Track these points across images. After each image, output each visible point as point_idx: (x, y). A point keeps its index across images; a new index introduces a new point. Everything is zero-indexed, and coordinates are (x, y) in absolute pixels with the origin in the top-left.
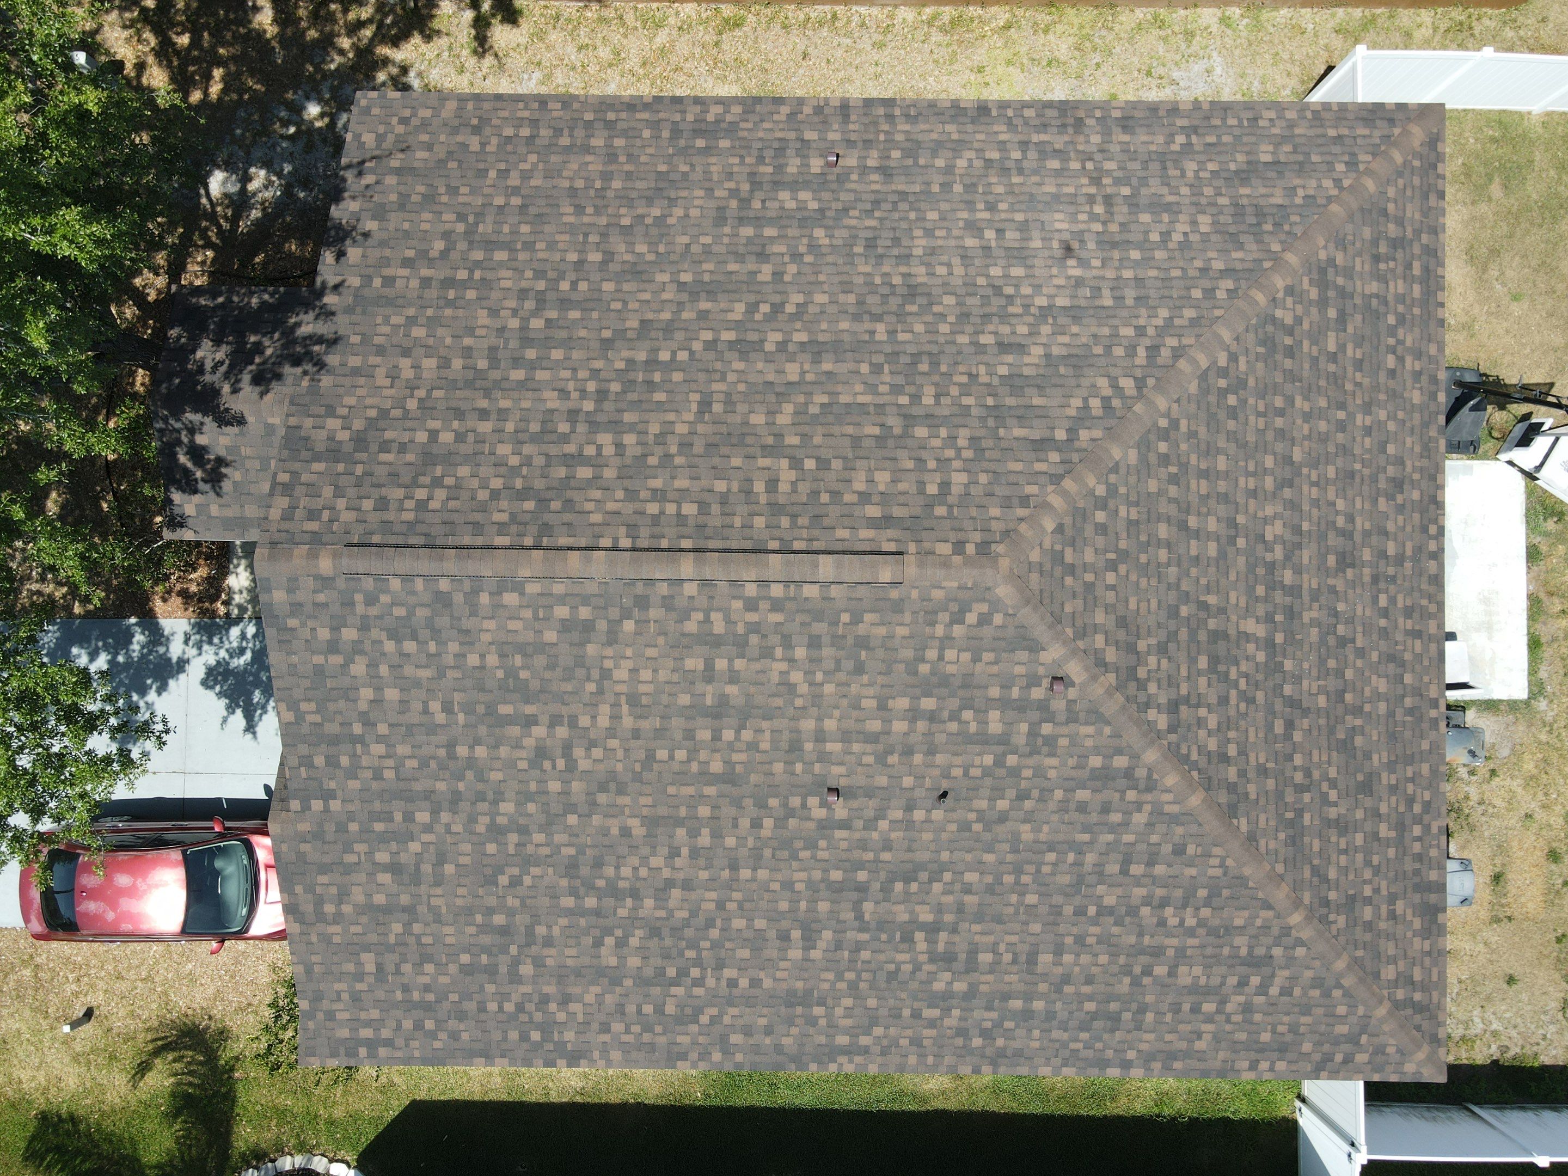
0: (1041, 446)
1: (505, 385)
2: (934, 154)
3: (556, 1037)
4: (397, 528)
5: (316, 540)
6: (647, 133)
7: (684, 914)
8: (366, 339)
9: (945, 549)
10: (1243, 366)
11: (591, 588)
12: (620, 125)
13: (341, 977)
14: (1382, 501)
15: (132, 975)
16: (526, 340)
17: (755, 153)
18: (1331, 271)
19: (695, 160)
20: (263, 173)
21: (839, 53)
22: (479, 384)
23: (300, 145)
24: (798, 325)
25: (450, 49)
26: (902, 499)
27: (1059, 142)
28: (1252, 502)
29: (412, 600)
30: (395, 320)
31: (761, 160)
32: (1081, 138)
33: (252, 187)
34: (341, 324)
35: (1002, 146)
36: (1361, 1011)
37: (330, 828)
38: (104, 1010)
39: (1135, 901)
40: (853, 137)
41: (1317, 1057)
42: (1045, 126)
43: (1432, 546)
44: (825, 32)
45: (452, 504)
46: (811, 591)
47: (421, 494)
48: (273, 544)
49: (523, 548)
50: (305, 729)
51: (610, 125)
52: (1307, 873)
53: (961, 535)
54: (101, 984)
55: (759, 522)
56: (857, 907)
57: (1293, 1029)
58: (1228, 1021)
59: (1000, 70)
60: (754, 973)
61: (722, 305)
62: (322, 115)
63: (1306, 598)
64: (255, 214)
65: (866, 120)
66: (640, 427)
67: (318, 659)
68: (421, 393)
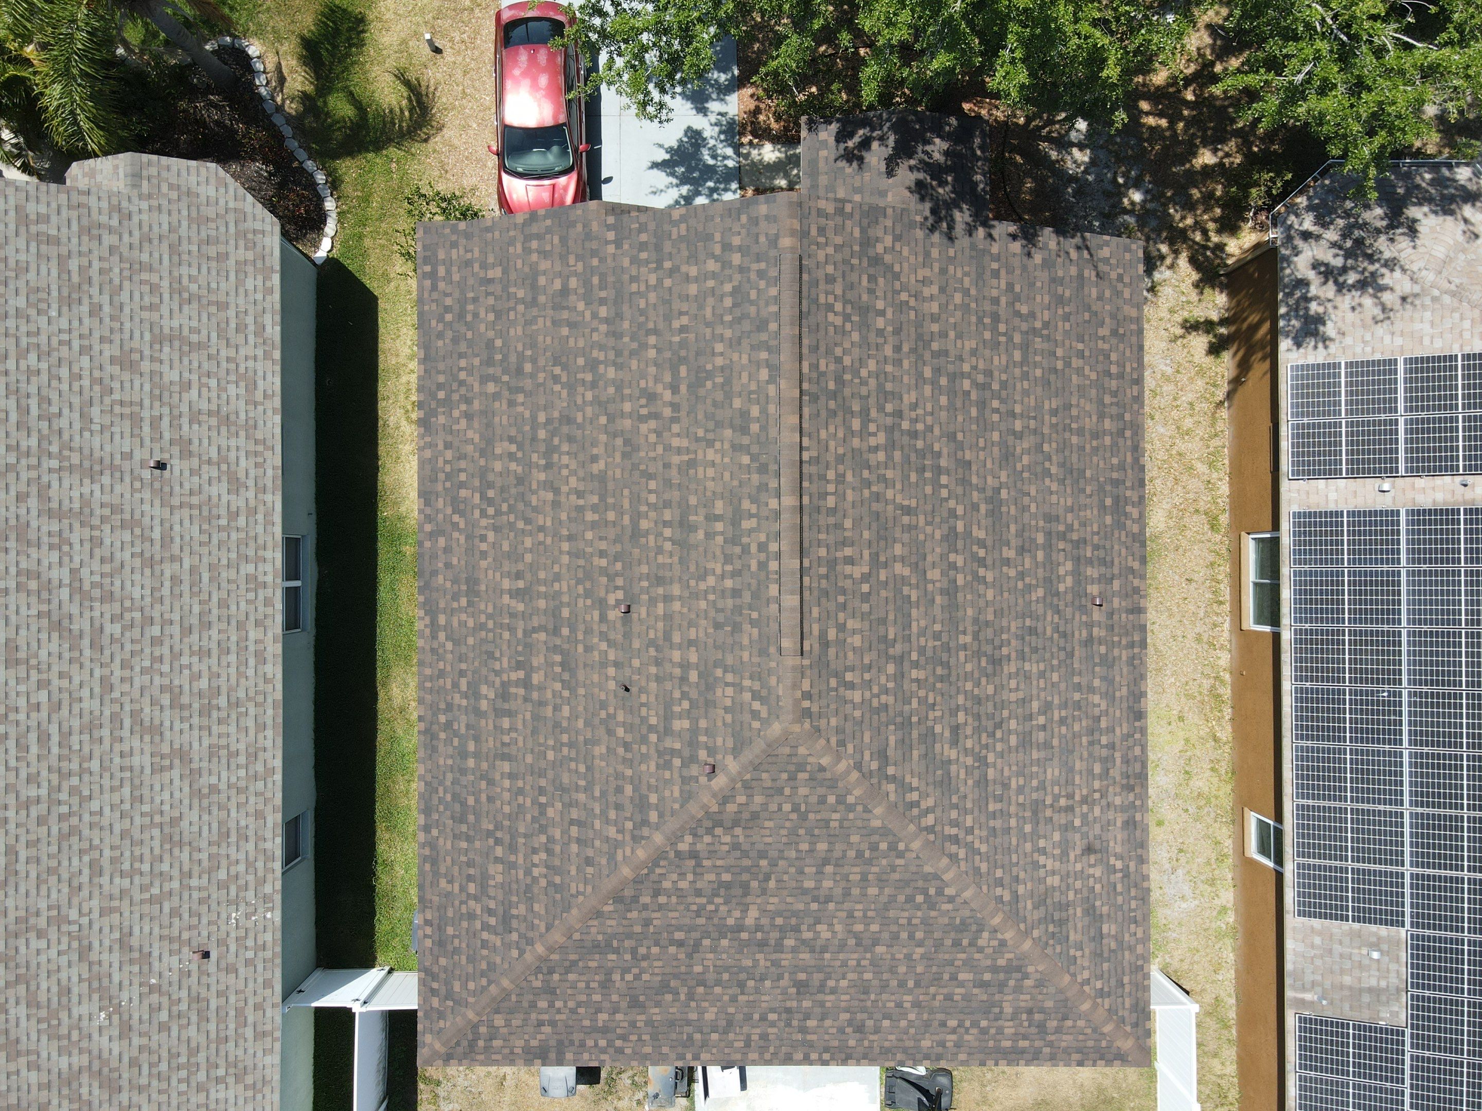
0: (882, 755)
1: (920, 363)
2: (1104, 679)
3: (440, 410)
4: (813, 291)
5: (804, 234)
6: (1115, 461)
7: (534, 503)
8: (952, 260)
9: (806, 686)
10: (946, 907)
11: (773, 433)
12: (1121, 441)
13: (483, 252)
14: (847, 1016)
15: (467, 82)
16: (953, 377)
17: (1102, 543)
18: (1019, 975)
19: (1095, 498)
20: (1086, 159)
21: (1192, 608)
22: (920, 344)
23: (1110, 187)
24: (969, 578)
25: (1189, 302)
26: (841, 655)
27: (1115, 773)
28: (844, 914)
29: (762, 303)
30: (967, 280)
31: (1096, 547)
32: (1118, 790)
33: (1075, 151)
34: (963, 241)
35: (1111, 730)
36: (471, 1000)
37: (594, 245)
38: (440, 62)
39: (551, 831)
40: (1116, 617)
41: (435, 969)
42: (1128, 762)
43: (814, 1056)
44: (1209, 595)
45: (831, 329)
46: (773, 590)
47: (838, 307)
48: (800, 204)
49: (801, 382)
50: (666, 227)
51: (1121, 433)
52: (573, 957)
53: (816, 697)
54: (460, 59)
55: (823, 552)
56: (541, 628)
57: (456, 951)
58: (461, 903)
59: (1181, 734)
60: (491, 553)
61: (983, 522)
62: (1133, 203)
63: (775, 956)
64: (1054, 155)
65: (1129, 627)
66: (890, 464)
67: (718, 237)
68: (912, 302)
